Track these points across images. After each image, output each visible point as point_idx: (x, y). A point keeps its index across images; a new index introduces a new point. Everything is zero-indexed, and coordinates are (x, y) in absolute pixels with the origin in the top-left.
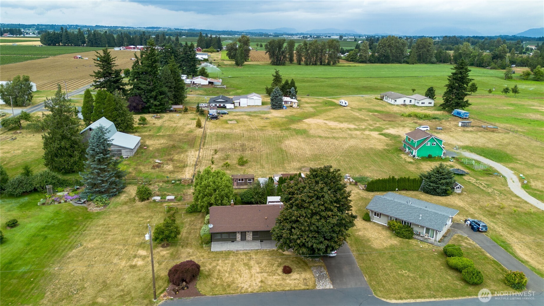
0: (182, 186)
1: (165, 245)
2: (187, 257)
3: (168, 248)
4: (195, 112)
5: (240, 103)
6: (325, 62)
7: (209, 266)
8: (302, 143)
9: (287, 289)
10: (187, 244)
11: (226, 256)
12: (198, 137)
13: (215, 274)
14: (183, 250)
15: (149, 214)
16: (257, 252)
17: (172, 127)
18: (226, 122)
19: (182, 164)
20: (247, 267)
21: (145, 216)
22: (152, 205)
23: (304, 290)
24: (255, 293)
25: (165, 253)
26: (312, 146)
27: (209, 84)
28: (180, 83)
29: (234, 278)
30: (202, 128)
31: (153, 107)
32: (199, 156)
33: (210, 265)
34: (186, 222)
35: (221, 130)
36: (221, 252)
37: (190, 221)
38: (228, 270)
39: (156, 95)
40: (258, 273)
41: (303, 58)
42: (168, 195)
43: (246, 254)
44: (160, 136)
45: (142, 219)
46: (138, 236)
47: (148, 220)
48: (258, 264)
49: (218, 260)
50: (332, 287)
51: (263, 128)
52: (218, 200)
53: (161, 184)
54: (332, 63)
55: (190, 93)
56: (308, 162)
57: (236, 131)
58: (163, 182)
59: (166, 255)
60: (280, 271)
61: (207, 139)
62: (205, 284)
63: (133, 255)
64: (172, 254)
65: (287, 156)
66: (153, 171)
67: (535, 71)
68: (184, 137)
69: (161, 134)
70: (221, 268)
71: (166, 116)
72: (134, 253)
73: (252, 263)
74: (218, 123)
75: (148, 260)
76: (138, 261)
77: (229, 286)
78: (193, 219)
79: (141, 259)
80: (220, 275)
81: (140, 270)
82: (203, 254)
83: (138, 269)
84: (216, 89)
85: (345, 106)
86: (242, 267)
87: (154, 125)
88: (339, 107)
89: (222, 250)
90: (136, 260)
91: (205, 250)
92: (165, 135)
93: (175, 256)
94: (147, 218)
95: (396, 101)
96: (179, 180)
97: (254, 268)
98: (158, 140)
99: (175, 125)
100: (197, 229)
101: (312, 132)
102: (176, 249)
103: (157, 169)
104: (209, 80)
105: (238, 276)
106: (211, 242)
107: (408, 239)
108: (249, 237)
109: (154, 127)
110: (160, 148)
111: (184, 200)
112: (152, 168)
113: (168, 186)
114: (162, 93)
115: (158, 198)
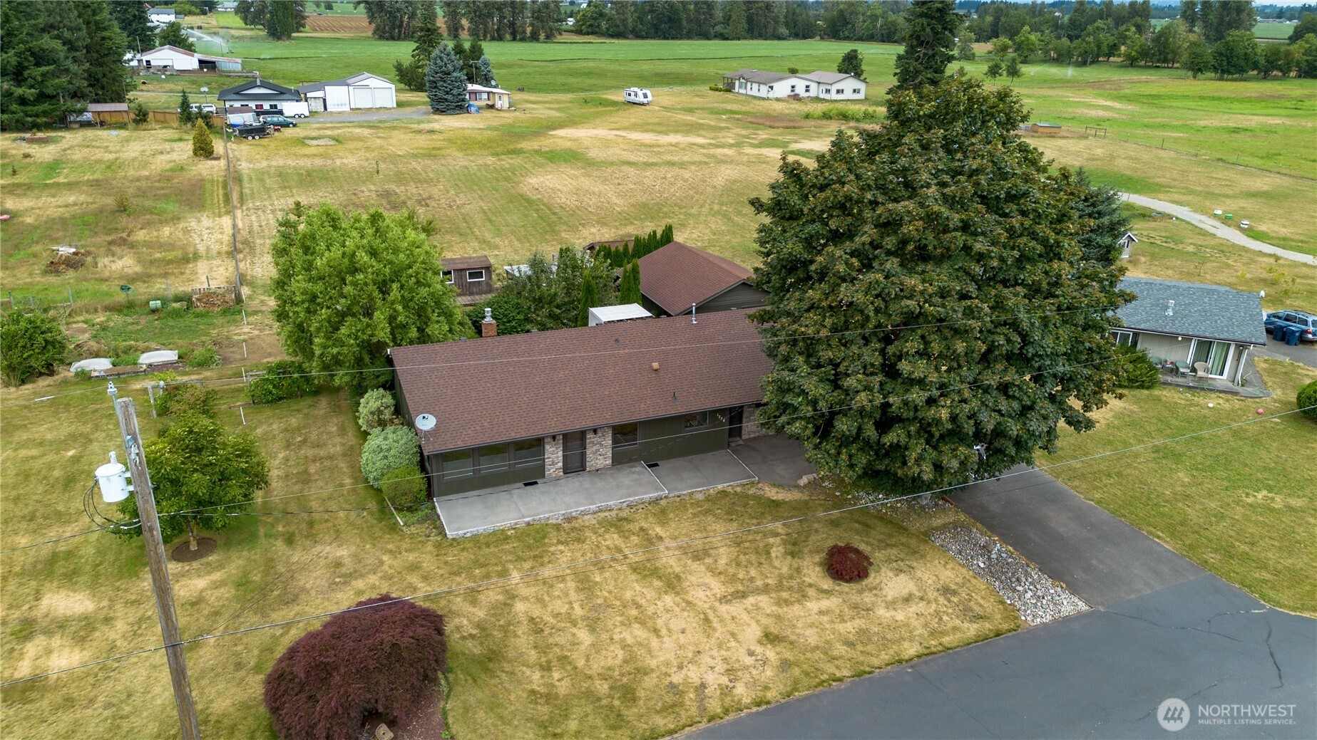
0: (197, 316)
1: (193, 547)
2: (333, 586)
3: (212, 558)
4: (176, 124)
5: (325, 101)
6: (524, 32)
7: (467, 608)
8: (583, 179)
9: (910, 650)
10: (311, 524)
11: (530, 547)
12: (212, 181)
13: (523, 642)
14: (297, 556)
15: (65, 430)
16: (660, 511)
17: (99, 161)
18: (301, 142)
19: (179, 254)
20: (657, 583)
21: (49, 437)
22: (77, 392)
23: (981, 639)
24: (781, 708)
25: (200, 583)
26: (619, 184)
27: (201, 68)
28: (105, 34)
29: (625, 647)
30: (218, 158)
31: (14, 107)
32: (234, 226)
33: (474, 602)
34: (269, 437)
35: (291, 162)
36: (500, 537)
37: (286, 430)
38: (578, 611)
39: (20, 64)
40: (724, 599)
41: (465, 22)
42: (147, 350)
43: (618, 523)
44: (58, 184)
45: (34, 452)
46: (24, 525)
47: (71, 453)
48: (697, 557)
49: (504, 574)
50: (1082, 606)
51: (434, 152)
52: (404, 326)
53: (100, 318)
54: (542, 37)
55: (144, 87)
56: (632, 223)
57: (344, 161)
58: (108, 308)
59: (212, 597)
60: (813, 573)
61: (246, 185)
62: (493, 706)
63: (14, 625)
64: (242, 583)
65: (554, 213)
66: (52, 279)
67: (1017, 39)
68: (157, 184)
69: (61, 180)
70: (536, 611)
71: (70, 138)
72: (17, 614)
73: (669, 560)
74: (272, 145)
75: (112, 635)
76: (49, 652)
77: (629, 694)
78: (294, 421)
79: (67, 641)
80: (549, 646)
81: (69, 702)
82: (411, 557)
83: (57, 697)
84: (230, 80)
85: (643, 104)
86: (637, 587)
87: (28, 160)
88: (626, 107)
89: (499, 525)
90: (32, 649)
91: (412, 537)
92: (77, 183)
93: (263, 591)
94: (63, 444)
95: (771, 88)
96: (178, 299)
97: (693, 579)
98: (53, 196)
99: (111, 156)
100: (331, 458)
101: (594, 154)
102: (257, 555)
103: (71, 274)
104: (197, 56)
105: (639, 632)
106: (430, 496)
107: (1148, 388)
108: (600, 452)
109: (30, 164)
110: (67, 215)
111: (226, 360)
112: (45, 273)
113: (137, 324)
114: (40, 58)
115: (100, 365)
